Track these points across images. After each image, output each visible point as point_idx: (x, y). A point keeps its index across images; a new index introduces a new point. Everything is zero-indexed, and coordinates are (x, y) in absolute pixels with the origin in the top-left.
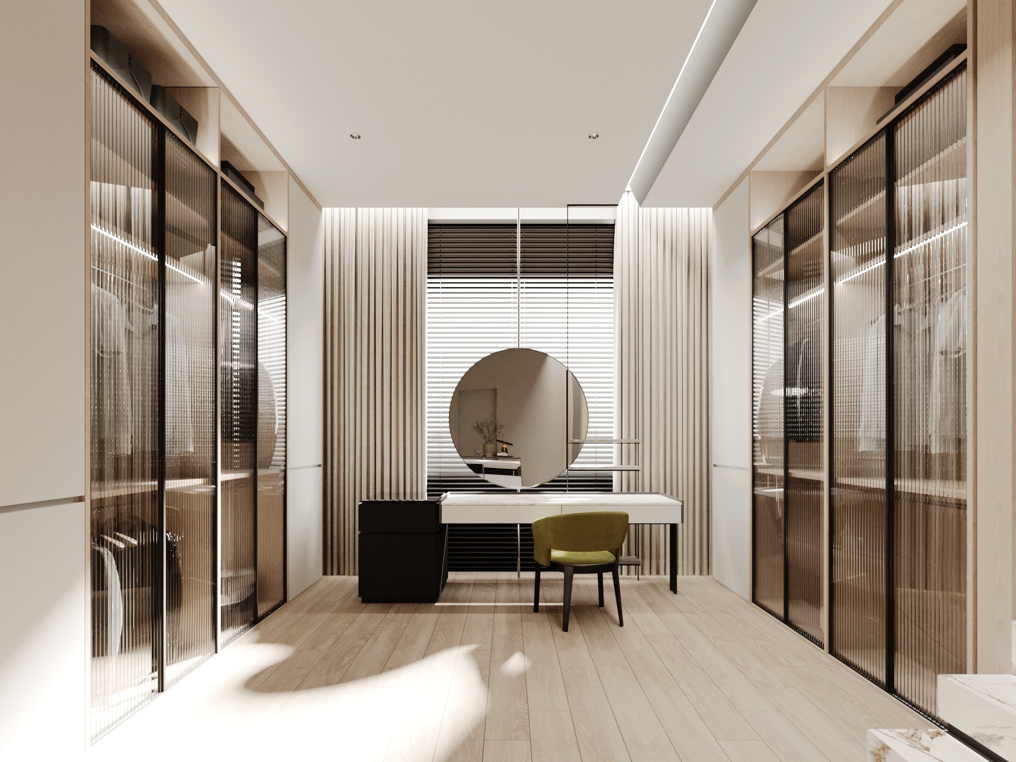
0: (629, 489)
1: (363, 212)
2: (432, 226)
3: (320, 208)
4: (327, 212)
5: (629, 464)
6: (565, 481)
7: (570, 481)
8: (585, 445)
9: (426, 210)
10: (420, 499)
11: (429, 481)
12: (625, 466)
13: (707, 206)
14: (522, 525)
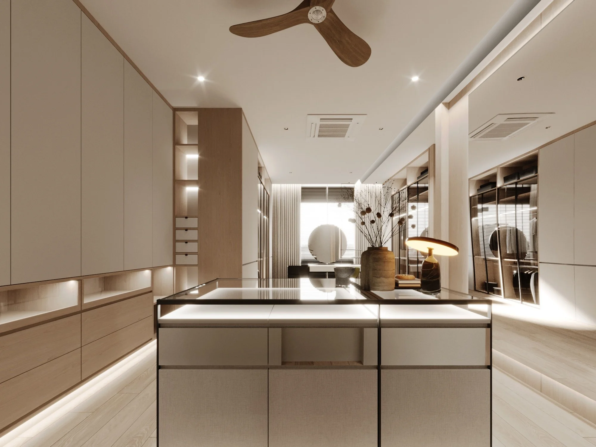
0: (358, 263)
1: (283, 185)
2: (303, 189)
3: (271, 183)
4: (273, 185)
5: (358, 256)
6: (341, 261)
7: (342, 261)
8: (346, 251)
9: (300, 185)
10: (299, 265)
11: (302, 261)
12: (357, 257)
13: (381, 184)
14: (328, 272)
